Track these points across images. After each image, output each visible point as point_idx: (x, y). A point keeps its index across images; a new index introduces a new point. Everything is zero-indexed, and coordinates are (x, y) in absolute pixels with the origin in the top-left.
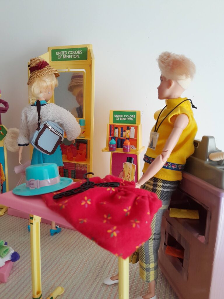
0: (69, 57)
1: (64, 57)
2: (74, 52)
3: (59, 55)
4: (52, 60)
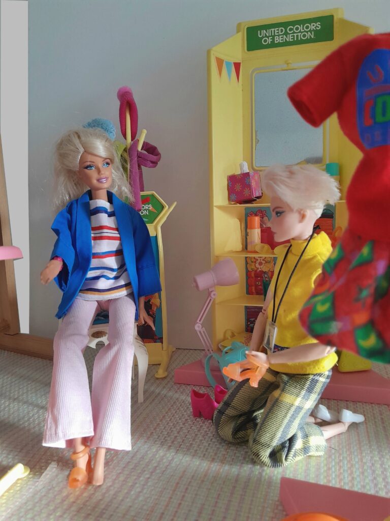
0: (289, 39)
1: (278, 40)
2: (300, 28)
3: (266, 36)
4: (249, 49)
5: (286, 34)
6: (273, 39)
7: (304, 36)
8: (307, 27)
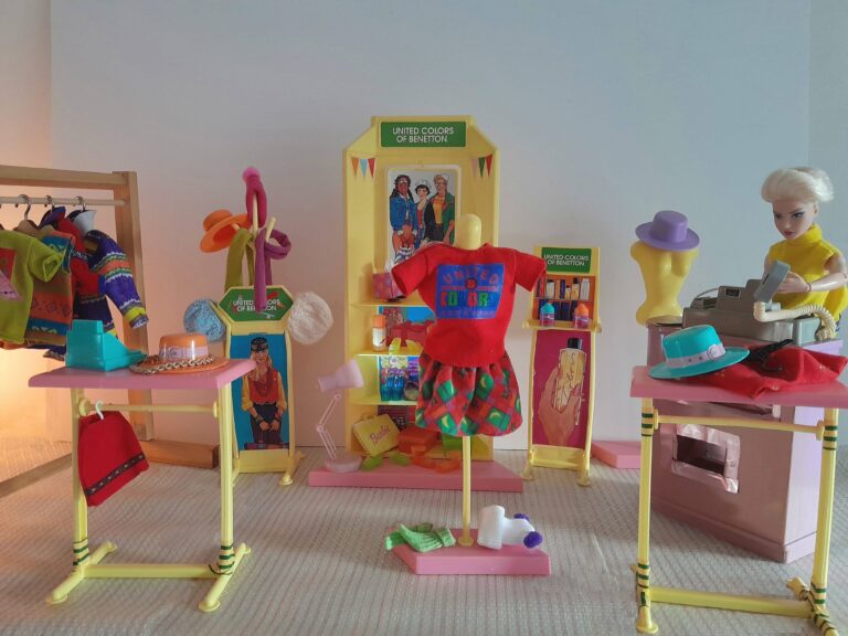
0: (424, 140)
1: (411, 139)
2: (434, 130)
4: (383, 145)
5: (421, 134)
6: (408, 138)
7: (438, 139)
8: (441, 131)
